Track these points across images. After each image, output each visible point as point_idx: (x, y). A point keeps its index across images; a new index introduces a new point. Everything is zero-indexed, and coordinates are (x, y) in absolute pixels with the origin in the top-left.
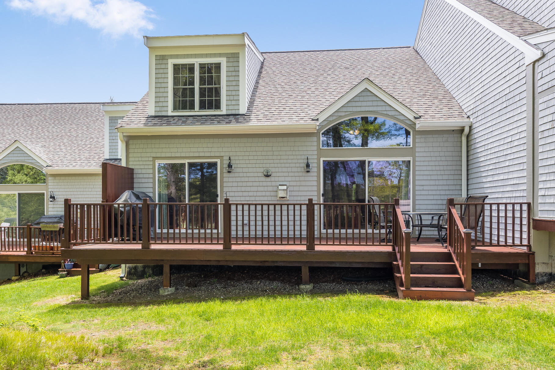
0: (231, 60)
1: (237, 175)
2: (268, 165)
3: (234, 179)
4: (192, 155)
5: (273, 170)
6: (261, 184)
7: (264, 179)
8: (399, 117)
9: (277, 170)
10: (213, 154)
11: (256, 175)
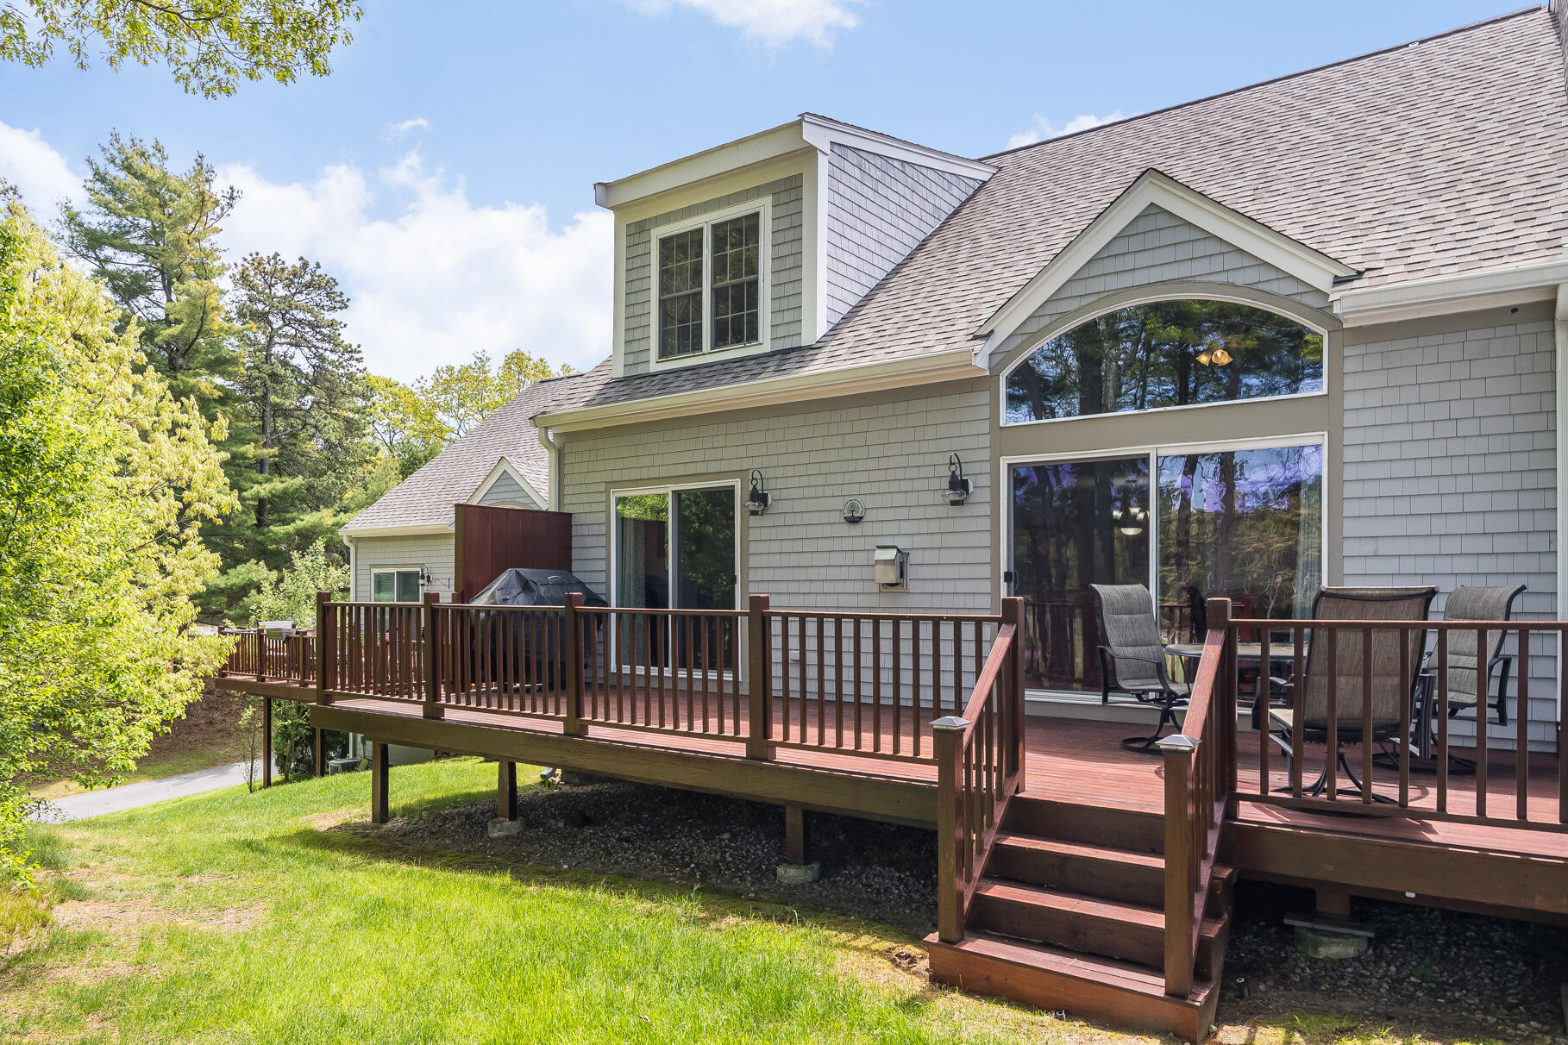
0: (784, 198)
1: (779, 520)
2: (854, 489)
3: (773, 534)
4: (681, 471)
5: (869, 502)
6: (838, 544)
7: (846, 529)
8: (1273, 287)
9: (878, 501)
10: (724, 467)
11: (824, 518)
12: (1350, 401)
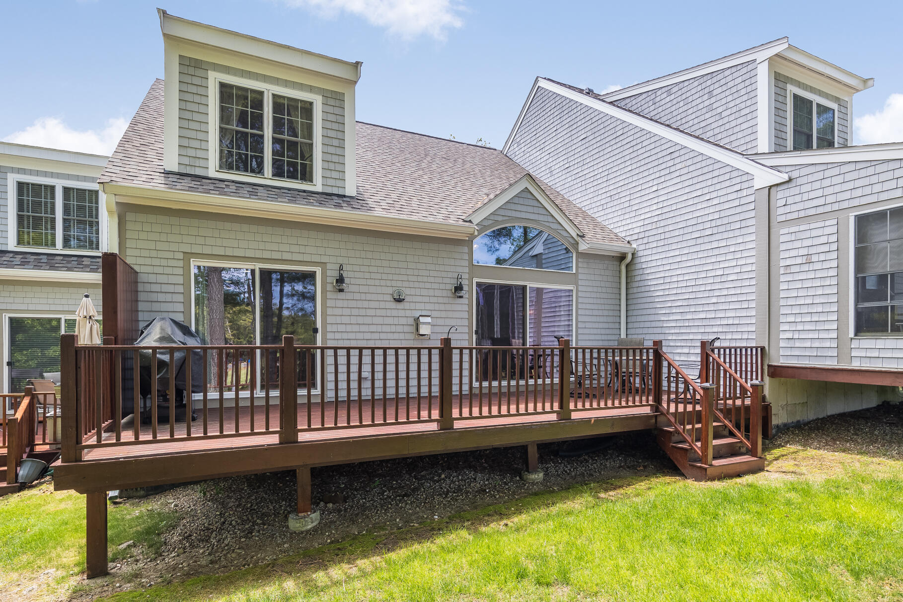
0: (331, 102)
2: (399, 284)
3: (345, 304)
5: (407, 291)
6: (389, 313)
7: (394, 305)
8: (561, 232)
9: (413, 292)
11: (380, 297)
12: (580, 277)
